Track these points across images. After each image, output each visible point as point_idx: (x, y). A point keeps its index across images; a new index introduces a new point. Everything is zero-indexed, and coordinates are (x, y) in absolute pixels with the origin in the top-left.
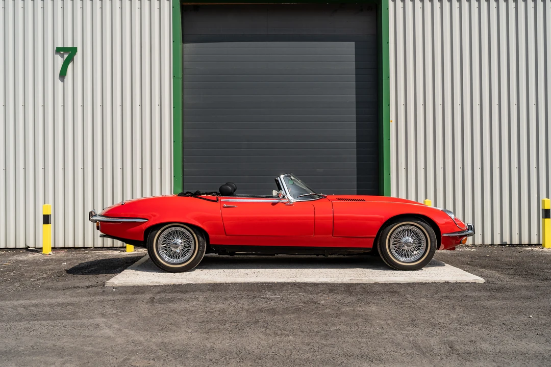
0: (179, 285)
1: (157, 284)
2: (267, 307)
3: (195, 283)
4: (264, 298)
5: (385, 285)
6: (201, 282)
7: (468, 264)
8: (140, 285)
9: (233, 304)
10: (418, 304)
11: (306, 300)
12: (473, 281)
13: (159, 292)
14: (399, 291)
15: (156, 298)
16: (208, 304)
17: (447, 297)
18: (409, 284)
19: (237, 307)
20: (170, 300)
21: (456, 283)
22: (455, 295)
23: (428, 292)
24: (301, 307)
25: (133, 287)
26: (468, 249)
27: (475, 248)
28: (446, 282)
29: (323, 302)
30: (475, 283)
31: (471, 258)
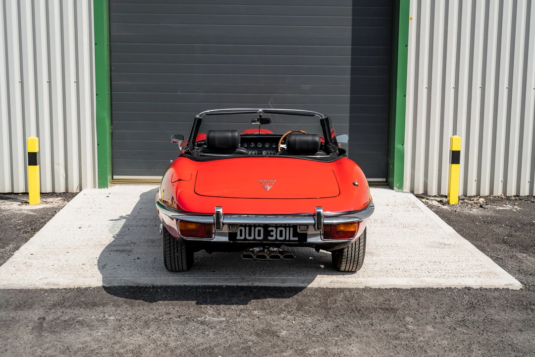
0: (86, 289)
1: (55, 287)
2: (202, 344)
3: (109, 286)
4: (202, 323)
5: (379, 291)
6: (118, 285)
7: (505, 242)
8: (30, 287)
9: (154, 337)
10: (419, 340)
11: (261, 326)
12: (505, 287)
13: (54, 306)
14: (396, 306)
15: (47, 319)
16: (118, 335)
17: (463, 322)
18: (414, 292)
19: (159, 343)
20: (67, 325)
21: (481, 289)
22: (476, 318)
23: (439, 310)
24: (250, 343)
25: (21, 291)
26: (508, 207)
27: (518, 205)
28: (466, 288)
29: (284, 333)
30: (508, 289)
31: (511, 226)
